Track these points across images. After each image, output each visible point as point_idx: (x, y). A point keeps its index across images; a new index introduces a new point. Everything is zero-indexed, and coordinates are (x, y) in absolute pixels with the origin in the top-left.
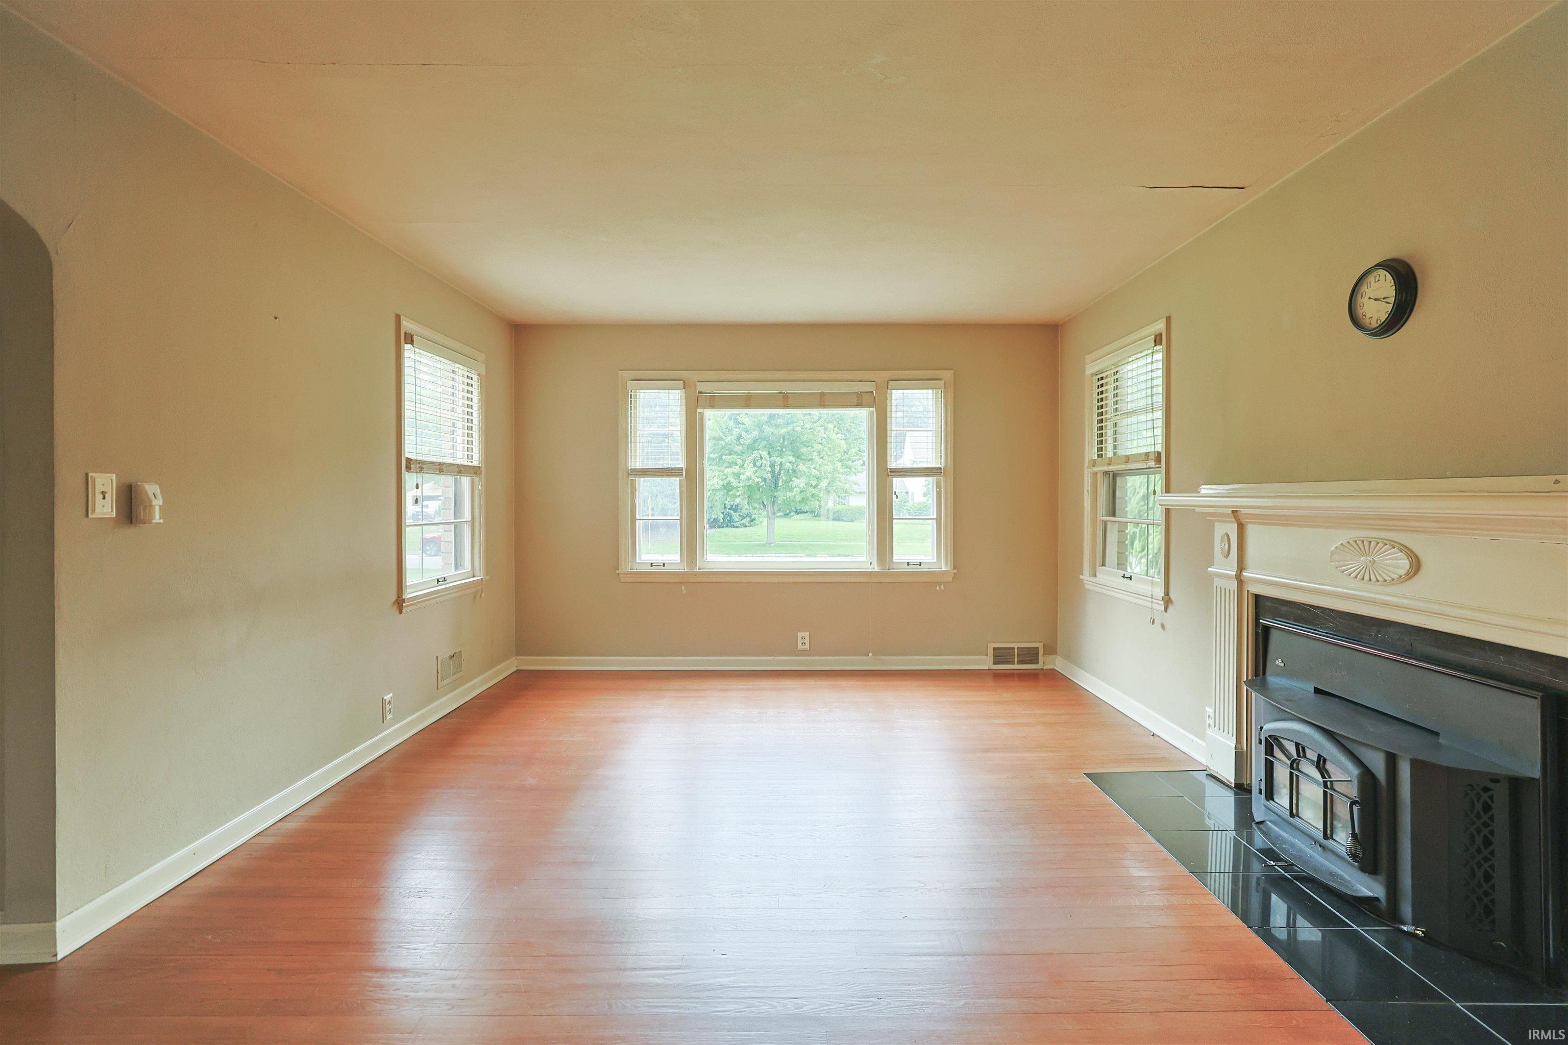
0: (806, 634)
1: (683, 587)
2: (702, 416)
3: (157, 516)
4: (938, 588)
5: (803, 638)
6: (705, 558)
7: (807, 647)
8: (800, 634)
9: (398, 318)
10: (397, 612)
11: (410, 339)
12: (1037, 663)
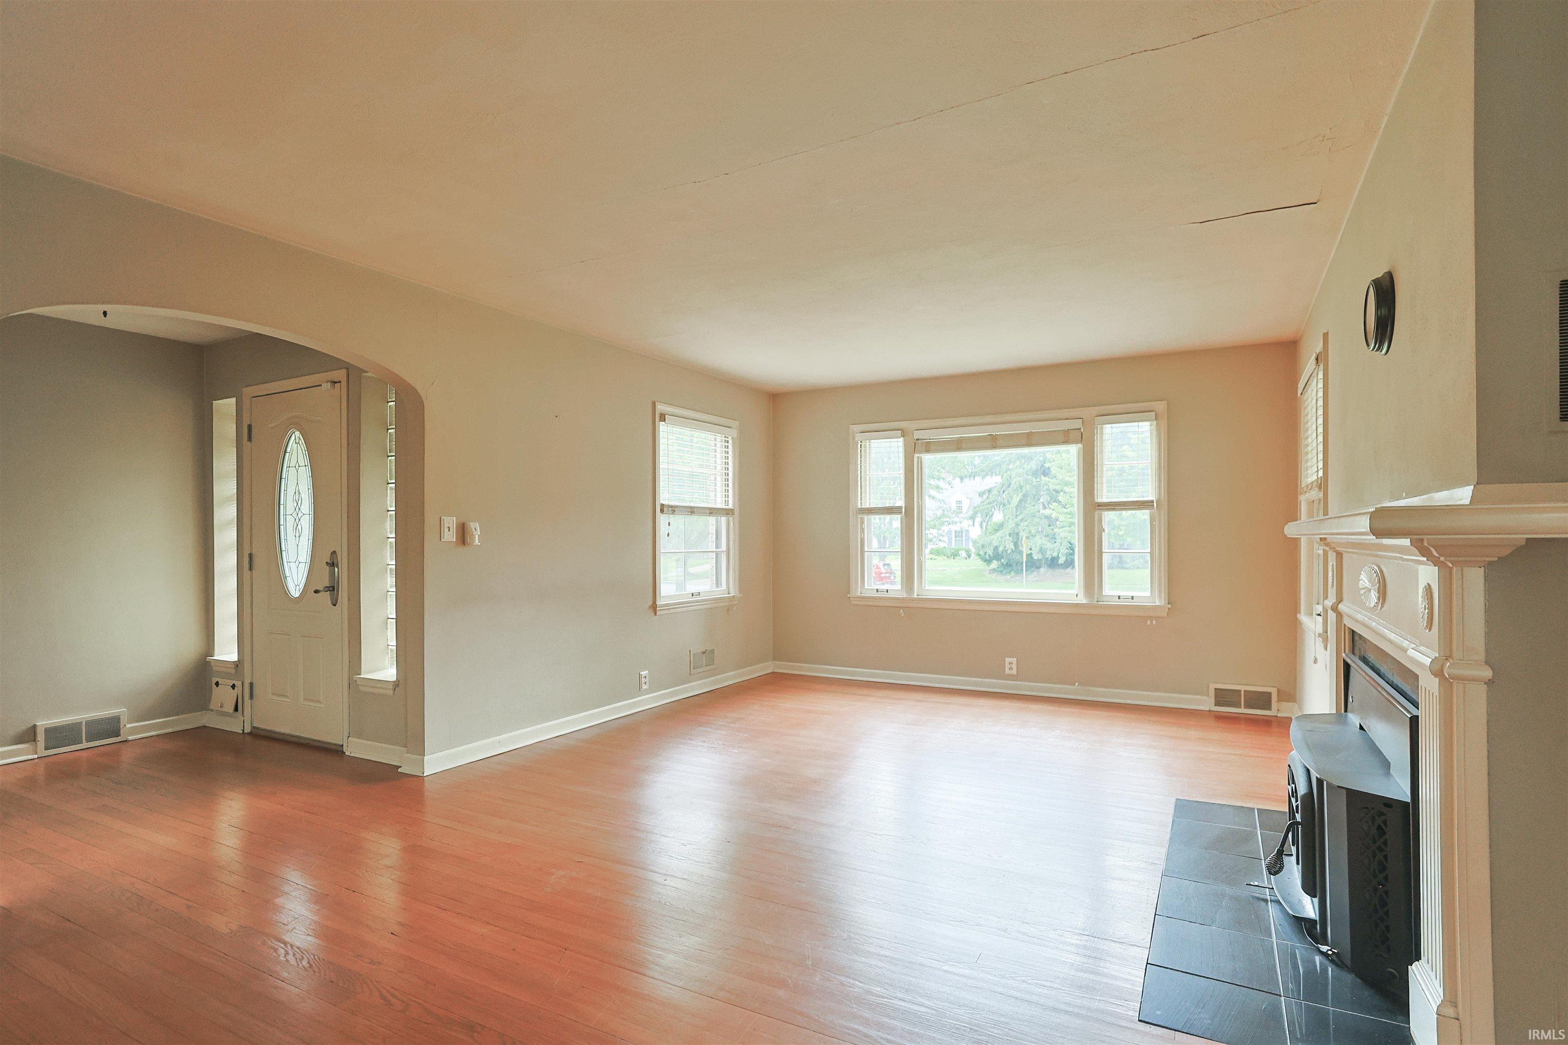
0: (1014, 660)
1: (901, 611)
2: (920, 461)
3: (477, 541)
4: (1149, 622)
5: (1011, 664)
6: (923, 587)
7: (1014, 672)
8: (1008, 660)
9: (654, 404)
10: (653, 614)
11: (663, 418)
12: (1269, 708)
